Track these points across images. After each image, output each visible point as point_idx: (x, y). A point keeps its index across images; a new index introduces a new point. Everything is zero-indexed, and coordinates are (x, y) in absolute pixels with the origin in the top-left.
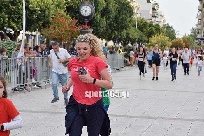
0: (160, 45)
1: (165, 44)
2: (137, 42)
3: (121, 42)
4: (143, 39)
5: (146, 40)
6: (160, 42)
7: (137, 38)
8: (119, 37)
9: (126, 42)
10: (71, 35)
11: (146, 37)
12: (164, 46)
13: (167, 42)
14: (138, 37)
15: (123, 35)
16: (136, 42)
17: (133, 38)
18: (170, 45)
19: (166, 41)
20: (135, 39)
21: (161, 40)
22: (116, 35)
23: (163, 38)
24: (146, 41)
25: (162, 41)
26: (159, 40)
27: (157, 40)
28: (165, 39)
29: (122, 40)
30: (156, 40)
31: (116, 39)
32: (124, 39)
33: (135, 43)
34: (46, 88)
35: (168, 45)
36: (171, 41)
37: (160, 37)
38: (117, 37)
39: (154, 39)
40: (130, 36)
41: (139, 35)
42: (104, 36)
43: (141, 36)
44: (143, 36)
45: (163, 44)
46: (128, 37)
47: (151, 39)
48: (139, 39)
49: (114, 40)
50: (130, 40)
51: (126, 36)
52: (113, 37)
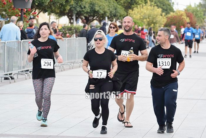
0: (146, 23)
1: (154, 21)
2: (109, 18)
3: (82, 19)
4: (118, 12)
5: (124, 15)
6: (147, 17)
7: (109, 11)
8: (78, 9)
9: (91, 18)
11: (124, 9)
12: (153, 25)
14: (109, 10)
15: (85, 7)
16: (106, 18)
17: (102, 12)
18: (164, 21)
19: (157, 16)
20: (105, 12)
21: (149, 14)
23: (151, 10)
24: (124, 16)
26: (145, 13)
27: (142, 14)
28: (156, 13)
29: (83, 15)
30: (140, 14)
31: (72, 12)
32: (87, 13)
33: (104, 19)
35: (160, 22)
36: (165, 16)
37: (146, 8)
38: (74, 9)
39: (137, 12)
40: (96, 9)
41: (111, 7)
42: (53, 9)
43: (115, 9)
44: (119, 8)
45: (151, 21)
46: (92, 10)
47: (131, 12)
48: (111, 13)
49: (70, 14)
50: (96, 15)
51: (90, 9)
52: (68, 10)
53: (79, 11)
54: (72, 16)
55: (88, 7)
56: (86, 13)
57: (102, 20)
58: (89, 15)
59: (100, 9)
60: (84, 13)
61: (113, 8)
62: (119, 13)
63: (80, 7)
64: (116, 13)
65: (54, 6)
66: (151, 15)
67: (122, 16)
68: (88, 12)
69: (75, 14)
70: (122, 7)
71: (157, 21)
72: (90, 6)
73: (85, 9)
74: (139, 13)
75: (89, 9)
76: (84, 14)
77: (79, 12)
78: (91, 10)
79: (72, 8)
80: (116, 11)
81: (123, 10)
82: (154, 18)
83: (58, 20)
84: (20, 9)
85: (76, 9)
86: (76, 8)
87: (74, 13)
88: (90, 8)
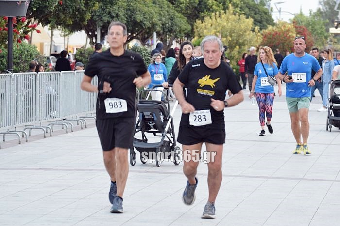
1: (241, 41)
2: (159, 35)
4: (176, 25)
5: (185, 29)
6: (228, 34)
7: (160, 23)
8: (106, 19)
11: (186, 18)
12: (238, 47)
13: (249, 35)
14: (161, 20)
15: (117, 16)
16: (155, 34)
17: (148, 24)
19: (245, 32)
20: (154, 25)
21: (231, 29)
22: (96, 15)
23: (234, 21)
25: (231, 32)
26: (224, 27)
27: (218, 29)
28: (243, 26)
30: (215, 28)
31: (96, 25)
33: (150, 36)
35: (250, 42)
36: (259, 32)
37: (226, 18)
38: (98, 19)
39: (210, 25)
40: (138, 18)
41: (165, 15)
42: (62, 18)
43: (170, 18)
44: (177, 18)
45: (235, 41)
46: (131, 21)
47: (201, 25)
48: (164, 26)
49: (90, 28)
50: (137, 28)
51: (127, 18)
52: (88, 20)
53: (106, 22)
54: (94, 31)
55: (124, 15)
57: (148, 38)
59: (144, 19)
61: (167, 17)
62: (179, 26)
64: (172, 26)
65: (63, 13)
66: (234, 29)
67: (184, 31)
69: (100, 28)
70: (182, 16)
71: (245, 40)
72: (127, 14)
74: (213, 26)
75: (126, 19)
78: (129, 21)
79: (95, 17)
80: (172, 23)
81: (185, 21)
82: (239, 36)
83: (66, 37)
84: (7, 17)
85: (102, 18)
86: (102, 16)
87: (98, 26)
88: (127, 16)
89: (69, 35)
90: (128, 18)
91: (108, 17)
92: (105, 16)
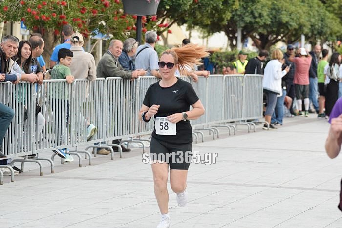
2: (307, 38)
3: (253, 38)
4: (327, 27)
5: (338, 32)
7: (308, 24)
8: (248, 19)
9: (271, 37)
10: (94, 12)
11: (338, 20)
14: (309, 21)
15: (261, 15)
16: (303, 37)
17: (294, 25)
20: (301, 27)
22: (237, 15)
24: (338, 34)
29: (255, 30)
31: (236, 25)
32: (265, 26)
33: (298, 39)
34: (12, 181)
38: (238, 19)
40: (284, 18)
41: (314, 15)
42: (199, 17)
43: (320, 19)
44: (328, 18)
46: (276, 21)
48: (313, 28)
49: (230, 29)
50: (282, 30)
51: (271, 18)
52: (227, 20)
53: (248, 22)
54: (234, 32)
55: (268, 15)
56: (262, 26)
57: (295, 41)
58: (268, 31)
59: (291, 20)
60: (258, 27)
61: (317, 18)
62: (329, 28)
63: (251, 16)
64: (322, 28)
65: (200, 12)
67: (335, 33)
68: (267, 25)
69: (241, 29)
70: (335, 17)
72: (271, 14)
73: (262, 20)
75: (270, 20)
76: (260, 28)
77: (249, 25)
78: (274, 21)
79: (236, 17)
80: (322, 25)
81: (338, 23)
83: (205, 39)
84: (136, 15)
85: (243, 18)
86: (244, 16)
87: (238, 26)
88: (271, 16)
89: (209, 37)
90: (273, 18)
91: (250, 17)
92: (247, 16)
